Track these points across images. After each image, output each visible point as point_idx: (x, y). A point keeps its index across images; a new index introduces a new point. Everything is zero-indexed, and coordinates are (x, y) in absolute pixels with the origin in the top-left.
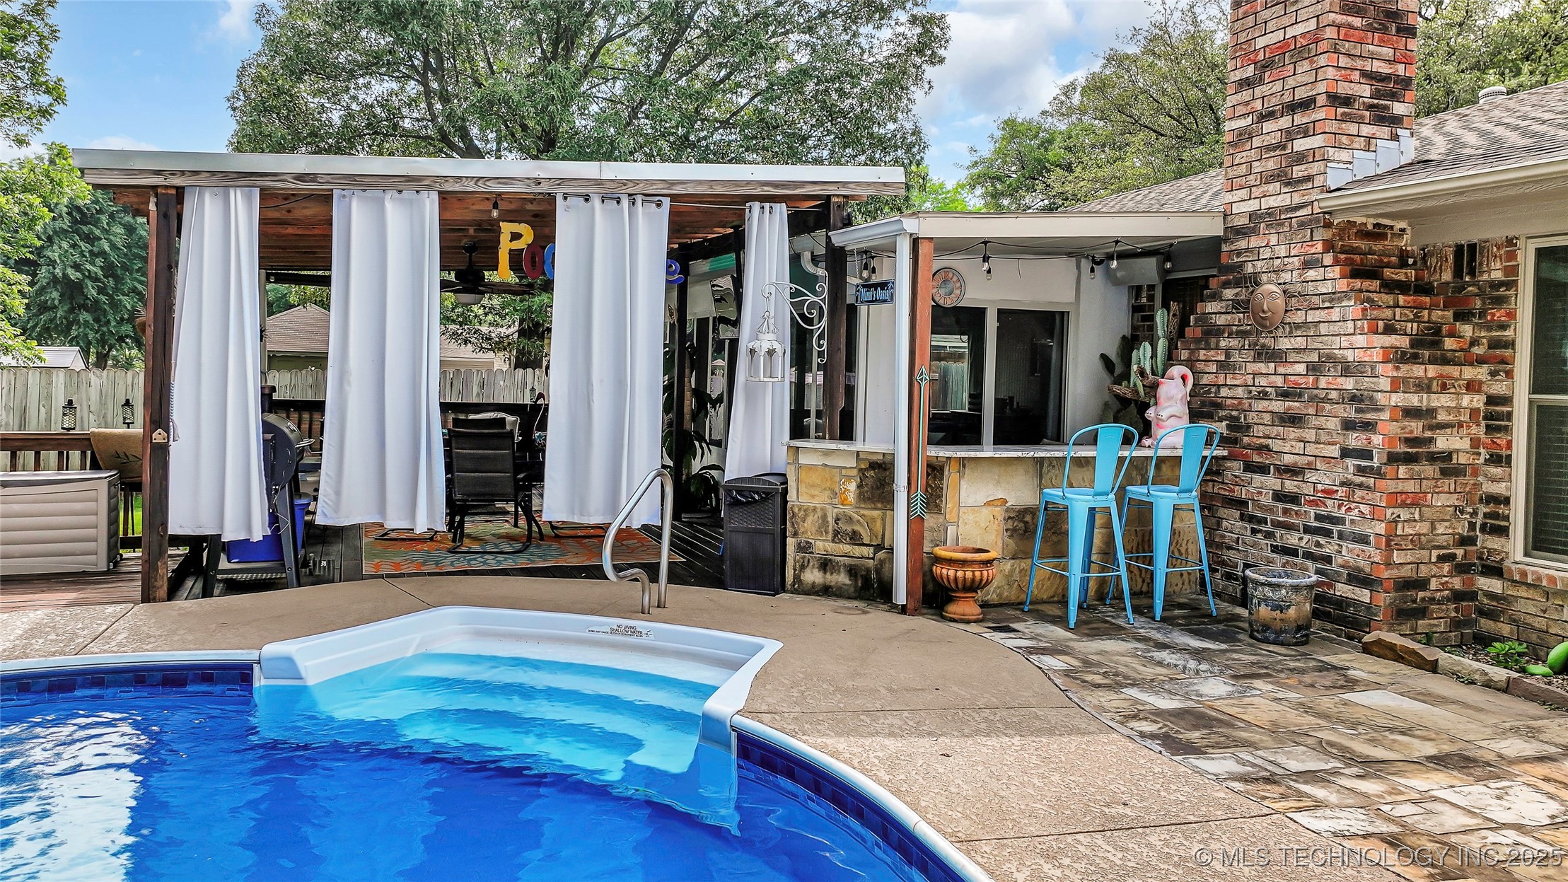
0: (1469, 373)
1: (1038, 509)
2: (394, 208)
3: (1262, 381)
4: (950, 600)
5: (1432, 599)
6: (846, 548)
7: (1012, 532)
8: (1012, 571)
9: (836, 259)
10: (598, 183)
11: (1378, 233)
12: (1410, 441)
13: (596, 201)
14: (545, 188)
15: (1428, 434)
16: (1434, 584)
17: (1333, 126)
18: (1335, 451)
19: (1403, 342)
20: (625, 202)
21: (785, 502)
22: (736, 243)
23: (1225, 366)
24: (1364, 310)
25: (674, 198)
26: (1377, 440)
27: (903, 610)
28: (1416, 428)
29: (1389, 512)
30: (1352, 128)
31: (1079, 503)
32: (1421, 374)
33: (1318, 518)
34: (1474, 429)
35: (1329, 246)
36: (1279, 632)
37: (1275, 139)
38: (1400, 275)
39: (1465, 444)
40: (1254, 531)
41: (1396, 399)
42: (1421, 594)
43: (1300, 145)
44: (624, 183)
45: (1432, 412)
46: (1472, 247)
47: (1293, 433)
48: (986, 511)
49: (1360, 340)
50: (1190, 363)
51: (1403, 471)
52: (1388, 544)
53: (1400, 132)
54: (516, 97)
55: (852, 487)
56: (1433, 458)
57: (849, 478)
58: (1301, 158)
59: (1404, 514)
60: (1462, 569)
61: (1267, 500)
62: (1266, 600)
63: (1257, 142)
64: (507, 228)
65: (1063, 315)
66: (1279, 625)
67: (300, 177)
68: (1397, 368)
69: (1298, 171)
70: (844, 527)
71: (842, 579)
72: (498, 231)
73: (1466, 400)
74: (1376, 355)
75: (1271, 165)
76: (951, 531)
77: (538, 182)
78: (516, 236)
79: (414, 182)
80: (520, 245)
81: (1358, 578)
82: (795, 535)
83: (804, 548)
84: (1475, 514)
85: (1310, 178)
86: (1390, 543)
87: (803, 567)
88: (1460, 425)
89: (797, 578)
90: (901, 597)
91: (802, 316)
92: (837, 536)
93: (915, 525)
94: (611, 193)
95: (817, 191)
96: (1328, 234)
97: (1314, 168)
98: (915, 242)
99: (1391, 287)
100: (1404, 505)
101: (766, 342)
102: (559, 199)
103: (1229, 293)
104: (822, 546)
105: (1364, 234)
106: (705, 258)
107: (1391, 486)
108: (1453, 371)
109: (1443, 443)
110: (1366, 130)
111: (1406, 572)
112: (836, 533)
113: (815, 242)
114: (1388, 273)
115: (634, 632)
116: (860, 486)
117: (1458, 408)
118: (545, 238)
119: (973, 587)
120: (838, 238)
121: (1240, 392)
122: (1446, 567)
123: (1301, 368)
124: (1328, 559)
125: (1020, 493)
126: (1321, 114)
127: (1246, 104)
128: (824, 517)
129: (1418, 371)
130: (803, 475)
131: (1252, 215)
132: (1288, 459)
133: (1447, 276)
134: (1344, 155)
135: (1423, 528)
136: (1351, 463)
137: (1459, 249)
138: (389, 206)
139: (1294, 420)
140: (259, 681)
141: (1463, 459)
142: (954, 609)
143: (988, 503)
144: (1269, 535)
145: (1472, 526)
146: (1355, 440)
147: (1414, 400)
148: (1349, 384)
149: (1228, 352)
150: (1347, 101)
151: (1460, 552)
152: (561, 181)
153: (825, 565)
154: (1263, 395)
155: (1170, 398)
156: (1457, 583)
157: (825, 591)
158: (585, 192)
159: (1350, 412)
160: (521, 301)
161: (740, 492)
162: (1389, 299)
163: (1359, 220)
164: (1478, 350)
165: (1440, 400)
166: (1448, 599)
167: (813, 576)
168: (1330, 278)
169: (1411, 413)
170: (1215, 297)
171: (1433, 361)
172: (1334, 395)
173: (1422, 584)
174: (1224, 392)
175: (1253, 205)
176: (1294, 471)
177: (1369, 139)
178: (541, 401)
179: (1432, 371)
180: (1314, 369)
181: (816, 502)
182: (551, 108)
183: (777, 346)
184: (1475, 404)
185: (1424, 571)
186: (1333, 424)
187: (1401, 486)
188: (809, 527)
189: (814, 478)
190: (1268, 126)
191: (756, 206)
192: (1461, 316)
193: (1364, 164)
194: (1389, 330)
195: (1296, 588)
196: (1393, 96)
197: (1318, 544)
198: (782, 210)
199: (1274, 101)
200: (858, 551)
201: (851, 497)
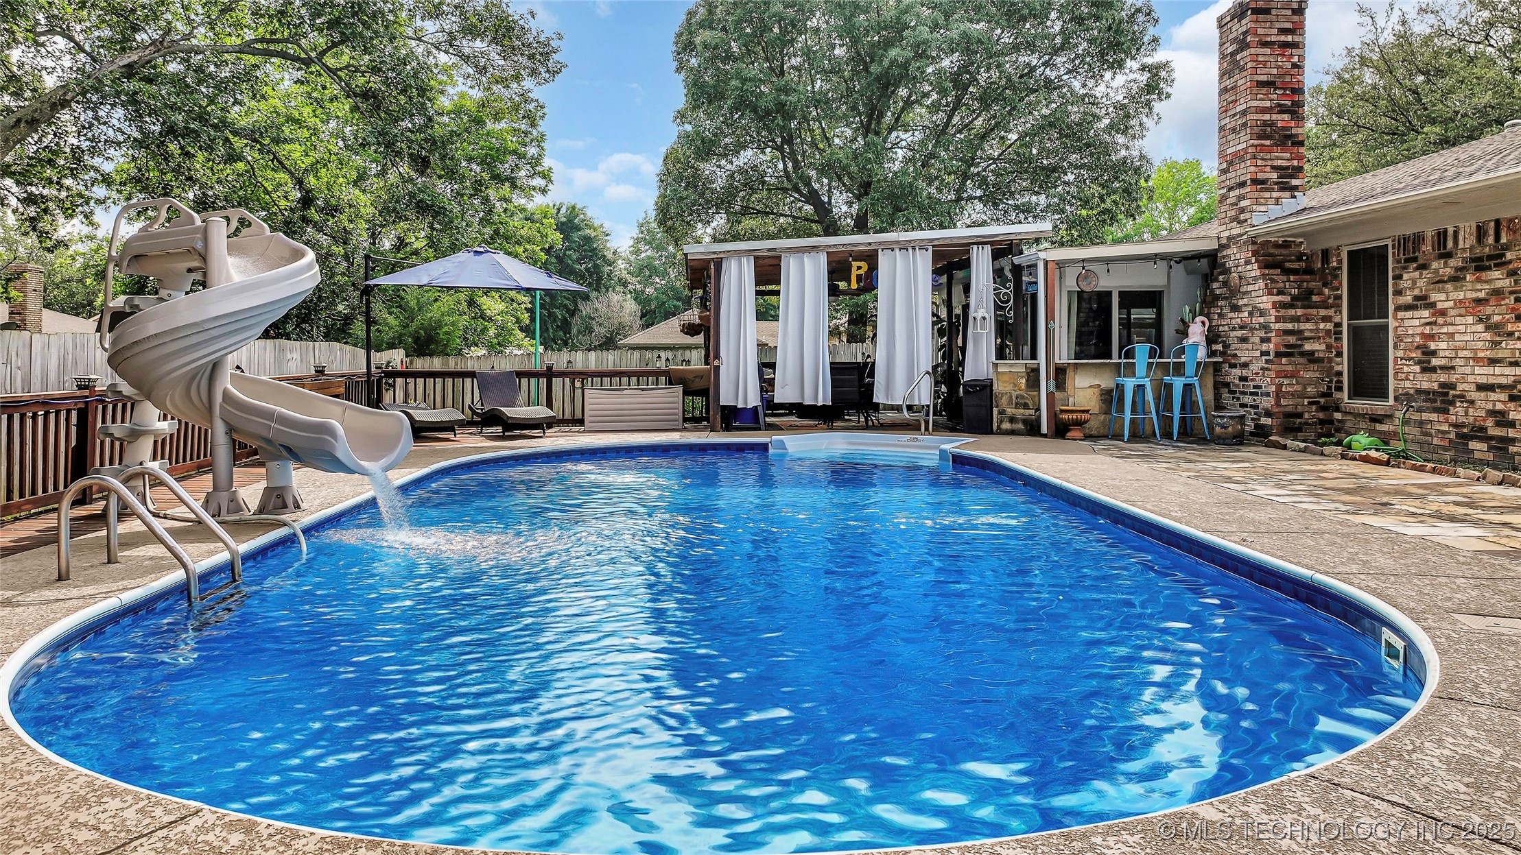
0: (1323, 312)
1: (1112, 390)
2: (807, 260)
3: (1233, 322)
4: (1069, 430)
5: (1306, 423)
6: (1022, 411)
7: (1104, 401)
8: (1104, 420)
9: (1017, 270)
10: (898, 242)
11: (1286, 245)
12: (1287, 346)
13: (897, 251)
14: (872, 247)
15: (1300, 342)
16: (1306, 416)
17: (1256, 195)
18: (1258, 354)
19: (1287, 299)
20: (910, 250)
21: (992, 390)
22: (965, 264)
23: (1221, 316)
24: (1266, 284)
25: (933, 246)
26: (1272, 346)
27: (1045, 436)
28: (1292, 340)
29: (1277, 380)
30: (1267, 195)
31: (1130, 384)
32: (1293, 313)
33: (1255, 387)
34: (1328, 340)
35: (1255, 253)
36: (1224, 439)
37: (1233, 200)
38: (1296, 266)
39: (1323, 347)
40: (1233, 398)
41: (1278, 326)
42: (1299, 420)
43: (1243, 204)
44: (909, 242)
45: (1301, 332)
46: (1327, 250)
47: (1245, 346)
48: (1090, 390)
49: (1265, 299)
50: (1207, 316)
51: (1284, 360)
52: (1277, 395)
53: (1296, 194)
54: (845, 161)
55: (1024, 381)
56: (1303, 354)
57: (1022, 377)
58: (1243, 210)
59: (1286, 381)
60: (1323, 408)
61: (1237, 382)
62: (1218, 424)
63: (1228, 201)
64: (855, 264)
65: (1160, 293)
66: (1224, 436)
67: (770, 250)
68: (1278, 311)
69: (1242, 217)
70: (1020, 401)
71: (1020, 426)
72: (850, 266)
73: (1322, 326)
74: (1270, 306)
75: (1233, 213)
76: (1071, 399)
77: (870, 244)
78: (859, 268)
79: (815, 248)
80: (861, 272)
81: (1268, 414)
82: (997, 407)
83: (1002, 412)
84: (1331, 381)
85: (1246, 220)
86: (1279, 394)
87: (1001, 422)
88: (1319, 338)
89: (999, 427)
90: (1044, 430)
91: (1000, 300)
92: (1017, 406)
93: (1050, 396)
94: (904, 246)
95: (1005, 238)
96: (1255, 248)
97: (1247, 215)
98: (1046, 263)
99: (1287, 272)
100: (1286, 377)
101: (981, 313)
102: (880, 251)
103: (1221, 278)
104: (1010, 411)
105: (1277, 245)
106: (961, 270)
107: (1279, 368)
108: (1314, 311)
109: (1308, 347)
110: (1275, 195)
111: (1289, 409)
112: (1017, 404)
113: (1006, 263)
114: (1288, 265)
115: (917, 440)
116: (1027, 381)
117: (1317, 330)
118: (873, 267)
119: (1079, 424)
120: (1017, 260)
121: (1226, 328)
122: (1314, 408)
123: (1246, 314)
124: (1257, 407)
125: (1106, 381)
126: (1248, 189)
127: (1224, 182)
128: (1011, 397)
129: (1292, 312)
130: (1000, 377)
131: (1228, 238)
132: (1243, 360)
133: (1319, 265)
134: (1263, 208)
135: (1299, 388)
136: (1264, 358)
137: (1323, 250)
138: (806, 260)
139: (1244, 340)
140: (771, 451)
141: (1321, 355)
142: (1069, 434)
143: (1091, 387)
144: (1238, 399)
145: (1329, 388)
146: (1264, 347)
147: (1290, 326)
148: (1261, 320)
149: (1221, 307)
150: (1263, 182)
151: (1322, 400)
152: (881, 243)
153: (1012, 420)
154: (1234, 329)
155: (1193, 334)
156: (1321, 415)
157: (1012, 433)
158: (891, 246)
159: (1262, 333)
160: (850, 299)
161: (971, 386)
162: (1285, 278)
163: (1273, 240)
164: (1330, 301)
165: (1304, 326)
166: (1316, 423)
167: (1006, 426)
168: (1253, 270)
169: (1287, 332)
170: (1216, 280)
171: (1303, 307)
172: (1257, 326)
173: (1300, 415)
174: (1221, 329)
175: (1227, 234)
176: (1245, 365)
177: (1277, 200)
178: (868, 360)
179: (1300, 312)
180: (1251, 314)
181: (1007, 390)
182: (869, 166)
183: (986, 315)
184: (1328, 327)
185: (1300, 409)
186: (1257, 340)
187: (1284, 368)
188: (1004, 401)
189: (1006, 378)
190: (1232, 194)
191: (975, 247)
192: (1325, 285)
193: (1274, 211)
194: (1280, 293)
195: (1231, 418)
196: (1292, 176)
197: (1255, 400)
198: (988, 248)
199: (1233, 181)
200: (1028, 412)
201: (1023, 386)
